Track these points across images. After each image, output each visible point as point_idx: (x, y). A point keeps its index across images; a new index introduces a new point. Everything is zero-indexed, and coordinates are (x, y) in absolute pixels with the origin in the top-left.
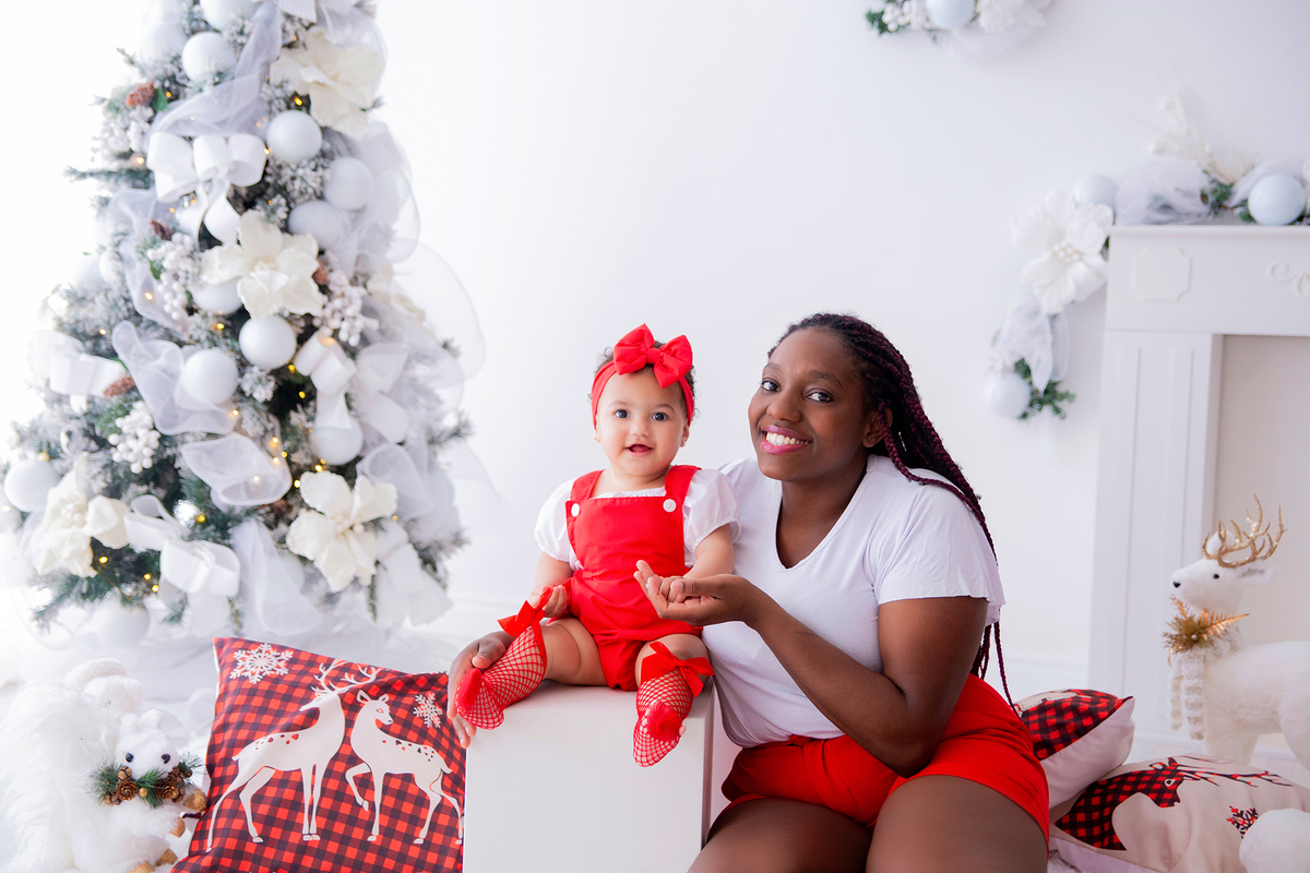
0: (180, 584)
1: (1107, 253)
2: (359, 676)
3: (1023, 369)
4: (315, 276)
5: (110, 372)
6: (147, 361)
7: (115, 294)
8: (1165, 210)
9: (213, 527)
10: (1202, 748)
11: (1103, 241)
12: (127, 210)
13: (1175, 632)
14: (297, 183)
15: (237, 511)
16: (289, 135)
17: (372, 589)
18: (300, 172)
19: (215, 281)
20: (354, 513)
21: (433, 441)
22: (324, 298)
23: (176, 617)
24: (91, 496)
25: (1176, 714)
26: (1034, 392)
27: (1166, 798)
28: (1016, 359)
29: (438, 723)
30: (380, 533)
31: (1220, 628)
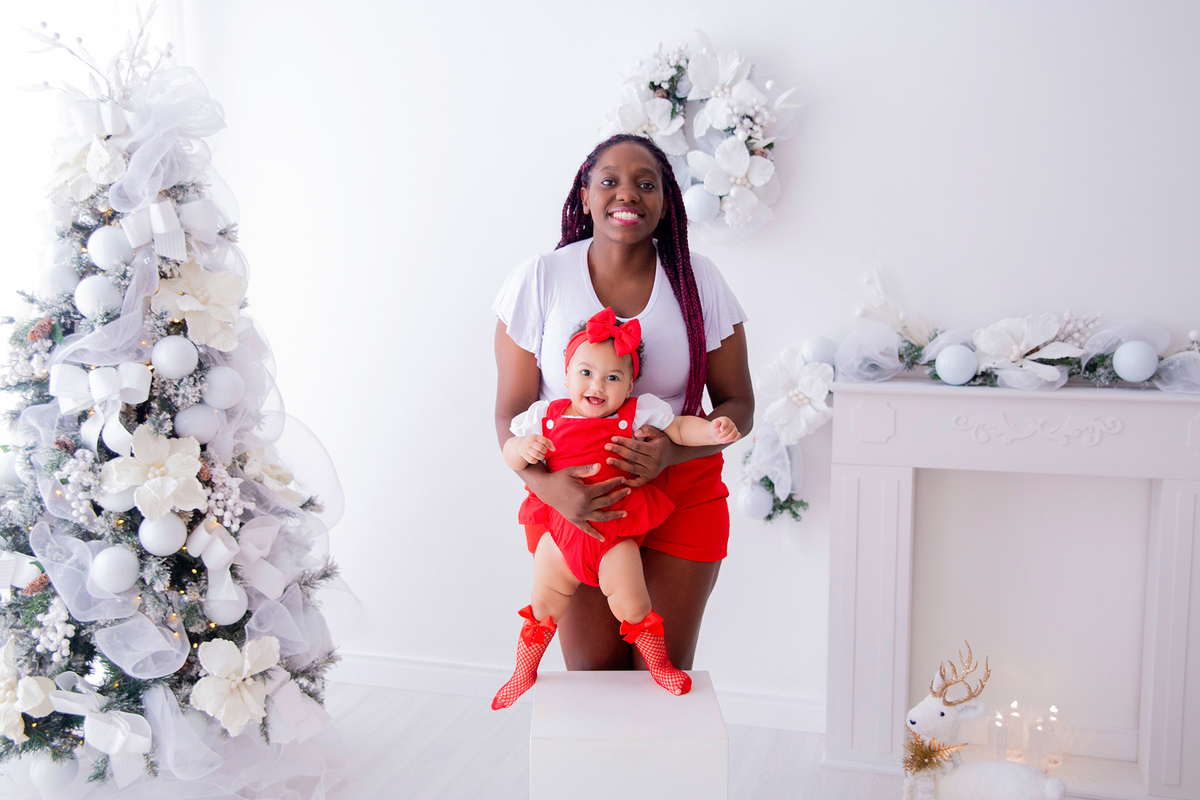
0: (101, 747)
1: (832, 399)
3: (768, 484)
4: (198, 477)
6: (59, 560)
7: (29, 493)
8: (873, 369)
9: (126, 695)
11: (827, 393)
12: (34, 423)
15: (147, 681)
16: (171, 357)
19: (114, 490)
20: (245, 671)
21: (306, 583)
22: (209, 490)
23: (100, 775)
24: (19, 677)
26: (776, 500)
28: (762, 476)
30: (268, 680)
31: (946, 754)
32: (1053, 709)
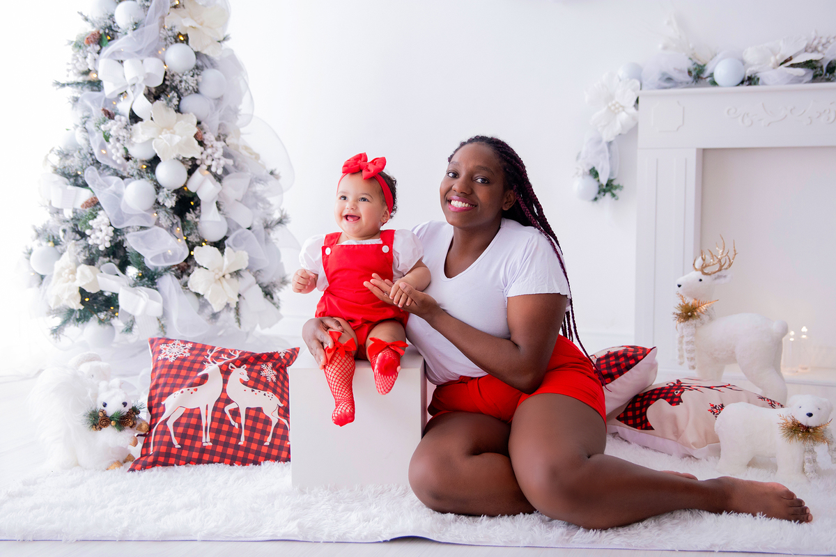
0: (130, 311)
1: (639, 107)
2: (230, 356)
3: (594, 173)
4: (196, 136)
5: (85, 195)
6: (104, 187)
7: (85, 151)
8: (669, 81)
9: (146, 279)
10: (694, 374)
11: (635, 99)
12: (88, 104)
13: (679, 312)
14: (183, 84)
15: (160, 269)
16: (178, 57)
17: (237, 310)
18: (184, 78)
19: (140, 141)
20: (225, 268)
21: (267, 227)
22: (202, 148)
23: (129, 330)
24: (78, 264)
25: (681, 356)
26: (601, 186)
27: (675, 400)
28: (590, 168)
29: (274, 379)
30: (240, 279)
31: (703, 308)
32: (804, 329)
